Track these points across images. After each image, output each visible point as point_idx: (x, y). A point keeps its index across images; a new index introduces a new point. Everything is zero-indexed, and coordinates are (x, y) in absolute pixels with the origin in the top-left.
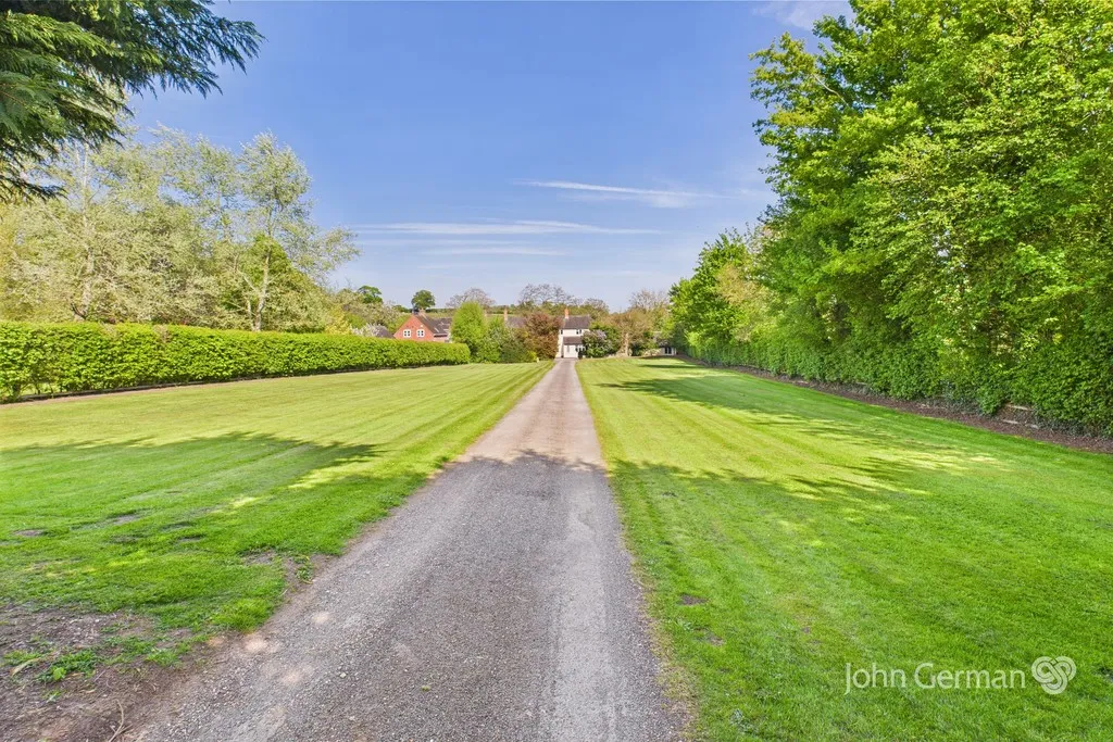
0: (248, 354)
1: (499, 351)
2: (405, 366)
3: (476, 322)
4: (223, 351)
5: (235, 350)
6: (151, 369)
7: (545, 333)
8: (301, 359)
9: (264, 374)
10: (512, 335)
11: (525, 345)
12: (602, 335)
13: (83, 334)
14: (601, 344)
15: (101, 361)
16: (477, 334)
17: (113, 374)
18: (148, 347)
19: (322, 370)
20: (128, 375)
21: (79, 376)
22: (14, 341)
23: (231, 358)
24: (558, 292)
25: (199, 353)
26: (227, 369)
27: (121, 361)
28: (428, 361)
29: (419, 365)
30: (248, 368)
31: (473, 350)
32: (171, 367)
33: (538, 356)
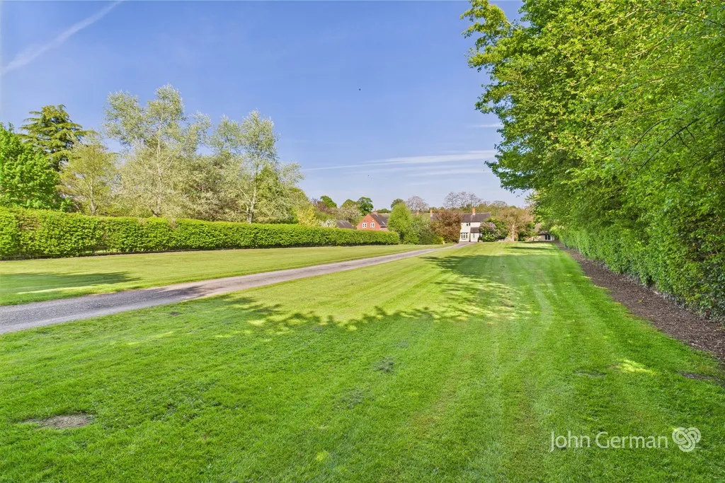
0: (226, 235)
1: (418, 236)
2: (343, 245)
3: (404, 217)
4: (209, 233)
5: (217, 233)
6: (165, 242)
7: (449, 224)
8: (262, 238)
9: (238, 247)
10: (427, 226)
11: (436, 233)
12: (492, 226)
13: (125, 223)
14: (492, 232)
15: (136, 237)
16: (404, 224)
17: (142, 243)
18: (162, 230)
19: (278, 245)
20: (151, 244)
21: (123, 244)
22: (87, 226)
23: (214, 237)
24: (472, 197)
25: (193, 234)
26: (211, 243)
27: (147, 237)
28: (362, 242)
29: (355, 244)
30: (227, 243)
31: (402, 236)
32: (177, 241)
33: (445, 240)
